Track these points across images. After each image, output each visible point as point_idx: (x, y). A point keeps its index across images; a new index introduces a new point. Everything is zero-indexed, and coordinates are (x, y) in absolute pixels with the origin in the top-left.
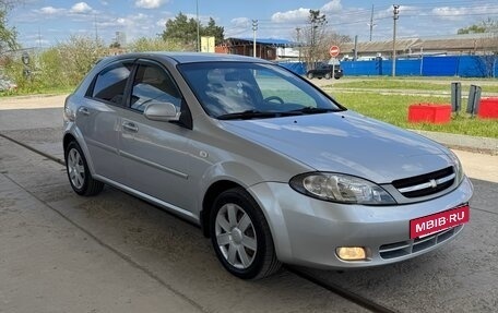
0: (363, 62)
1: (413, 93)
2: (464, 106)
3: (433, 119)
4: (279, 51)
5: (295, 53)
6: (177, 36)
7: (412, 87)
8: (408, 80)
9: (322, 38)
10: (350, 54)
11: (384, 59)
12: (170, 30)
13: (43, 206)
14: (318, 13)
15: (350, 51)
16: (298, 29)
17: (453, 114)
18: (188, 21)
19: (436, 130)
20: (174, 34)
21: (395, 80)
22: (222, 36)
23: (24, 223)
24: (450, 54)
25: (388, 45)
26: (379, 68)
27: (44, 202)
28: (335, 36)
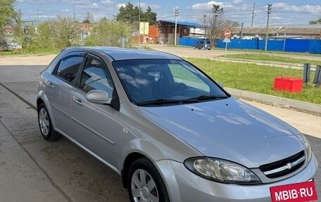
0: (246, 40)
1: (278, 65)
2: (312, 77)
3: (290, 89)
4: (192, 30)
5: (202, 32)
6: (126, 18)
7: (277, 60)
8: (275, 54)
9: (220, 23)
10: (238, 35)
11: (260, 39)
12: (122, 14)
13: (20, 147)
14: (218, 7)
15: (238, 32)
16: (205, 16)
17: (304, 85)
18: (134, 8)
19: (292, 98)
20: (124, 16)
21: (266, 53)
22: (155, 19)
23: (4, 163)
24: (304, 38)
25: (263, 30)
26: (257, 45)
27: (21, 144)
28: (229, 22)
